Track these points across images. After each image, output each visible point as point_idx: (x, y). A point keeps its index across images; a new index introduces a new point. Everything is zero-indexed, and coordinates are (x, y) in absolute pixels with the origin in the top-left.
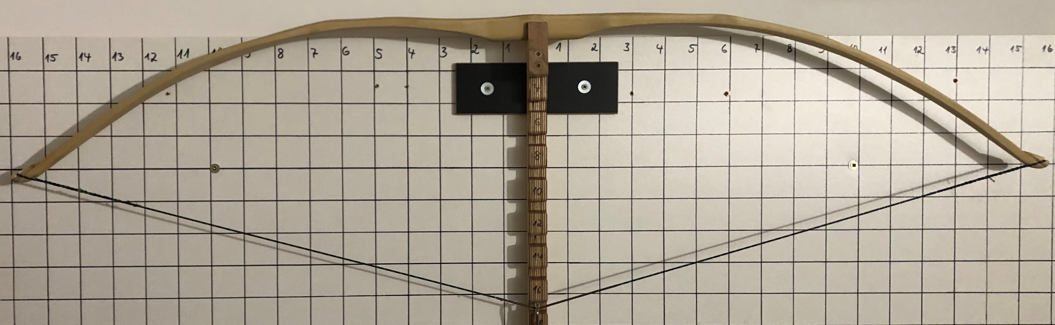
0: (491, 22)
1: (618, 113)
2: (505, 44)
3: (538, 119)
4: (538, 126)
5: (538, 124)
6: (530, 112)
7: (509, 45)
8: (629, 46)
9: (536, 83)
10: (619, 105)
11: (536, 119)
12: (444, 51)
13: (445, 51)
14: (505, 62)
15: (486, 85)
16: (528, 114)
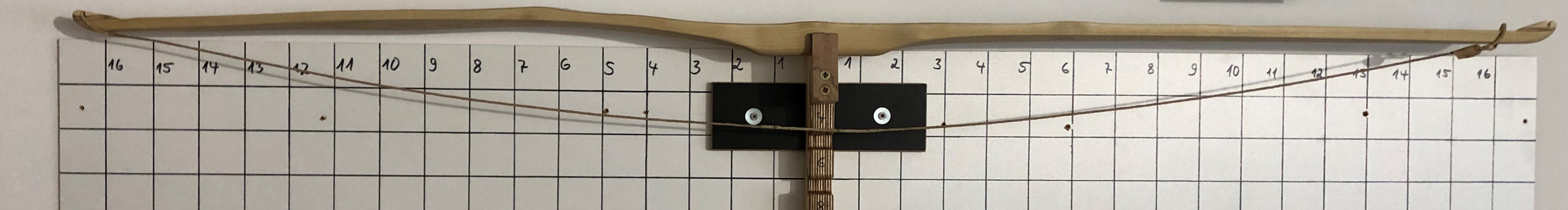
0: (762, 29)
1: (926, 151)
2: (779, 59)
3: (823, 158)
4: (821, 168)
5: (821, 165)
6: (811, 149)
7: (782, 59)
8: (940, 64)
9: (819, 112)
10: (928, 140)
11: (819, 159)
12: (696, 66)
13: (698, 66)
14: (777, 81)
15: (752, 112)
16: (808, 153)
